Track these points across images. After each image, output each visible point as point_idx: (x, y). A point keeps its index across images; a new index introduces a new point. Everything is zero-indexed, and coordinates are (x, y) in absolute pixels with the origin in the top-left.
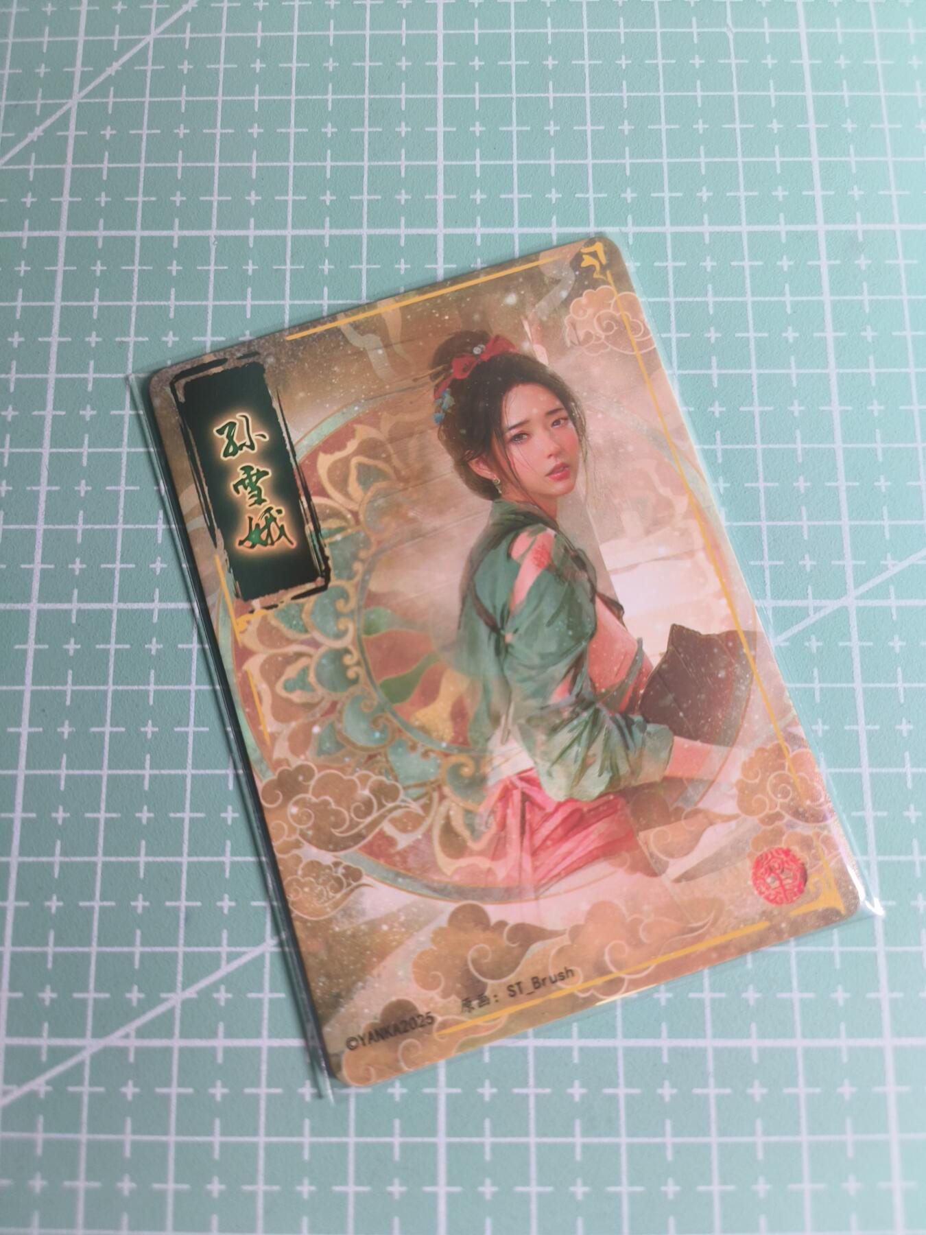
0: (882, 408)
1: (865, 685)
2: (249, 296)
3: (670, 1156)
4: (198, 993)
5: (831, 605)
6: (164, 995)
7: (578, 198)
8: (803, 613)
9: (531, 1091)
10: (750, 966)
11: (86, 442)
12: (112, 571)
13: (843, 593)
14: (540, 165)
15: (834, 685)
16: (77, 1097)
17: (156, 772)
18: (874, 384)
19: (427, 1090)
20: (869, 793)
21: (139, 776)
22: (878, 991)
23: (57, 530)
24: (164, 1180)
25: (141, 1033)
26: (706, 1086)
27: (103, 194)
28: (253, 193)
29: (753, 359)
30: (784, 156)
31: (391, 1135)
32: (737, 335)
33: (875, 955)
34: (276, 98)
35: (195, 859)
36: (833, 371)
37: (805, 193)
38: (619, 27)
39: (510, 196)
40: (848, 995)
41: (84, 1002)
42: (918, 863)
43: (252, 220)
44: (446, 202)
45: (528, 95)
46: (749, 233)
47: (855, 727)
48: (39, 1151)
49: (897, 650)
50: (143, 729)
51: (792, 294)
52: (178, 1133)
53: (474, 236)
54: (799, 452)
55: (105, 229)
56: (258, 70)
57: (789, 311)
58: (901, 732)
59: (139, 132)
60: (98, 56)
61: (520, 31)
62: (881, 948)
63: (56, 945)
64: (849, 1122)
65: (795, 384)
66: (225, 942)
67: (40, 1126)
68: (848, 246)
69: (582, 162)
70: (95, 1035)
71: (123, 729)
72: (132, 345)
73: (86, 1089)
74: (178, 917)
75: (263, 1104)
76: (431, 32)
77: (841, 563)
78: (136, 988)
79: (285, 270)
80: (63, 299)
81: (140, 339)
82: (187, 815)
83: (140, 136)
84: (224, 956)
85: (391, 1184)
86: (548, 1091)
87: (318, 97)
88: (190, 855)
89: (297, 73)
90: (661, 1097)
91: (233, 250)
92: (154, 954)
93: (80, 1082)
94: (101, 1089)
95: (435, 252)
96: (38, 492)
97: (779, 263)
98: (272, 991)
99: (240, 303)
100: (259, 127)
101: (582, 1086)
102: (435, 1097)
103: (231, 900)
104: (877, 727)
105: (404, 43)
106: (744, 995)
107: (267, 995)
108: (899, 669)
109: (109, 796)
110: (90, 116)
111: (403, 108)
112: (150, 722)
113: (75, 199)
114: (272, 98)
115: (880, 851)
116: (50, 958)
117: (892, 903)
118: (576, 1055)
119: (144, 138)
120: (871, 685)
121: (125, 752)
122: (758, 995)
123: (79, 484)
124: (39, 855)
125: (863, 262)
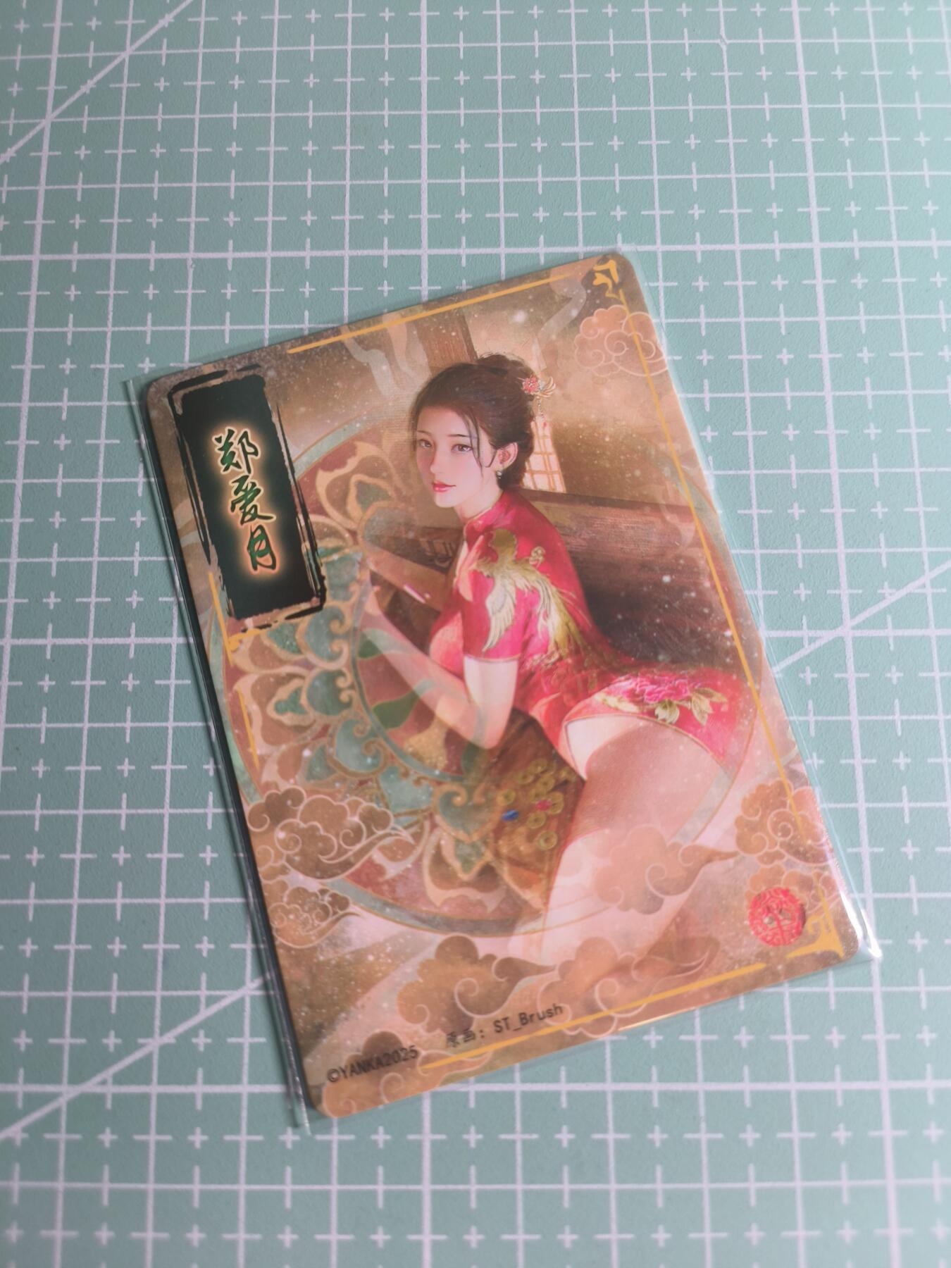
0: (879, 431)
1: (860, 718)
2: (228, 321)
3: (660, 1202)
4: (177, 1038)
5: (826, 636)
6: (141, 1041)
7: (566, 217)
8: (798, 643)
9: (518, 1137)
10: (742, 1007)
11: (61, 472)
12: (87, 605)
13: (838, 622)
14: (527, 183)
15: (829, 718)
16: (54, 1145)
17: (133, 811)
18: (870, 406)
19: (411, 1137)
20: (866, 827)
21: (115, 815)
22: (874, 1032)
23: (31, 563)
24: (142, 1228)
25: (119, 1079)
26: (697, 1130)
27: (78, 216)
28: (231, 214)
29: (747, 382)
30: (779, 172)
31: (375, 1182)
32: (730, 357)
33: (871, 996)
34: (255, 115)
35: (173, 901)
36: (829, 394)
37: (800, 210)
38: (608, 39)
39: (496, 215)
40: (843, 1037)
41: (59, 1048)
42: (915, 901)
43: (231, 242)
44: (431, 222)
45: (515, 111)
46: (743, 252)
47: (851, 761)
48: (15, 1200)
49: (895, 681)
50: (119, 768)
51: (787, 315)
52: (158, 1180)
53: (459, 257)
54: (794, 478)
55: (79, 252)
56: (236, 87)
57: (783, 332)
58: (898, 765)
59: (115, 151)
60: (72, 73)
61: (506, 44)
62: (877, 989)
63: (31, 989)
64: (844, 1166)
65: (789, 407)
66: (204, 985)
67: (17, 1174)
68: (844, 265)
69: (571, 179)
70: (73, 1081)
71: (99, 768)
72: (107, 372)
73: (62, 1137)
74: (155, 961)
75: (243, 1152)
76: (414, 46)
77: (837, 592)
78: (112, 1033)
79: (265, 293)
80: (37, 325)
81: (116, 366)
82: (165, 856)
83: (116, 156)
84: (203, 1000)
85: (375, 1232)
86: (535, 1136)
87: (298, 114)
88: (168, 896)
89: (277, 90)
90: (652, 1142)
91: (211, 274)
92: (131, 999)
93: (56, 1129)
94: (78, 1137)
95: (419, 274)
96: (11, 524)
97: (773, 283)
98: (252, 1035)
99: (218, 327)
100: (237, 146)
101: (570, 1132)
102: (419, 1145)
103: (210, 942)
104: (874, 761)
105: (387, 58)
106: (736, 1037)
107: (247, 1040)
108: (897, 701)
109: (84, 836)
110: (64, 135)
111: (386, 125)
112: (127, 760)
113: (49, 222)
114: (252, 115)
115: (877, 889)
116: (25, 1003)
117: (889, 942)
118: (564, 1099)
119: (120, 158)
120: (868, 718)
121: (103, 791)
122: (751, 1037)
123: (53, 515)
124: (12, 898)
125: (859, 281)
